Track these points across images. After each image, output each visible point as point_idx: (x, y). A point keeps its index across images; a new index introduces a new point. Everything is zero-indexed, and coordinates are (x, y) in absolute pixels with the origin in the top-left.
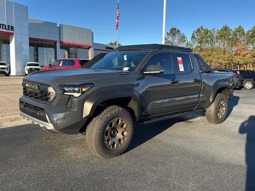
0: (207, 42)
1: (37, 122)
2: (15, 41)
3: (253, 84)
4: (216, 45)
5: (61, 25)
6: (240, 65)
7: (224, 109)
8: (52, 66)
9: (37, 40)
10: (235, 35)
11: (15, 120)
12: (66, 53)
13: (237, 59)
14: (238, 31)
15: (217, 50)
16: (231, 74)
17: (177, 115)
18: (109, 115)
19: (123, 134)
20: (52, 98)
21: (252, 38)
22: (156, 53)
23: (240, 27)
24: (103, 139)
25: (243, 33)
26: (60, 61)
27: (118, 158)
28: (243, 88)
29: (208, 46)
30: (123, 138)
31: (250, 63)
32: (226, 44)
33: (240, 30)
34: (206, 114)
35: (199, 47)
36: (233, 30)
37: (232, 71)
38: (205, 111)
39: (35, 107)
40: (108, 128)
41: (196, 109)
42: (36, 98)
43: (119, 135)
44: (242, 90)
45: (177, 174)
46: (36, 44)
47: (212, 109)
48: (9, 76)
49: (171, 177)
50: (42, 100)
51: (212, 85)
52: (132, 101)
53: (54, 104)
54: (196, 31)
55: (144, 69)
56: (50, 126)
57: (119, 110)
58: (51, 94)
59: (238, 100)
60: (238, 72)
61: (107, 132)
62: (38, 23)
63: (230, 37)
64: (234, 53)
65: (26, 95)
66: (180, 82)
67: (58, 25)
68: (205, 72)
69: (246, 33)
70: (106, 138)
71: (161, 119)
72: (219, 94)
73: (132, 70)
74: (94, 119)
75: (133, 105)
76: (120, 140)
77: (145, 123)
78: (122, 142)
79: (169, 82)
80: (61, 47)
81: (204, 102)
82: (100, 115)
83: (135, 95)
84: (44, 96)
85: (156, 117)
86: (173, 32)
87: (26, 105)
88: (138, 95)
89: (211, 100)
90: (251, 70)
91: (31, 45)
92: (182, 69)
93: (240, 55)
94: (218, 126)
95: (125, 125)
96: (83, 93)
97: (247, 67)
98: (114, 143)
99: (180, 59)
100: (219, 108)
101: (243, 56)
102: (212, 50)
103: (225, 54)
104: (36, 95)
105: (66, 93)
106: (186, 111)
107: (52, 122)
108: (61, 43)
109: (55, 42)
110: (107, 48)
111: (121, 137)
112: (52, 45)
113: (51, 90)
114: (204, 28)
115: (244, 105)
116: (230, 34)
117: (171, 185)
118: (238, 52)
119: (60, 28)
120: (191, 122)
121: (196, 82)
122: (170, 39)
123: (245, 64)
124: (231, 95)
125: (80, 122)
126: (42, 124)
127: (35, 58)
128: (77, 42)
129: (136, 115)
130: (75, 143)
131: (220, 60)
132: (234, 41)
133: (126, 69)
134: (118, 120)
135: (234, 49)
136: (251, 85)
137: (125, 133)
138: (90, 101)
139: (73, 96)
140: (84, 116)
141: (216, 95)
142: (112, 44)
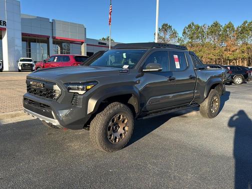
0: (198, 37)
1: (42, 118)
2: (8, 37)
3: (243, 79)
4: (207, 40)
5: (53, 20)
6: (230, 60)
7: (217, 104)
8: (47, 62)
9: (29, 35)
10: (225, 30)
11: (16, 116)
12: (59, 48)
13: (227, 55)
14: (228, 27)
15: (208, 46)
16: (223, 70)
17: (173, 111)
18: (111, 111)
19: (124, 129)
20: (57, 95)
21: (241, 34)
22: (154, 51)
23: (230, 23)
24: (106, 134)
25: (233, 29)
26: (55, 57)
27: (120, 152)
28: (233, 83)
29: (199, 41)
30: (125, 133)
31: (240, 58)
32: (216, 40)
33: (230, 26)
34: (200, 109)
35: (190, 43)
36: (223, 26)
37: (223, 67)
38: (199, 106)
39: (41, 104)
40: (110, 123)
41: (191, 104)
42: (41, 95)
43: (120, 130)
44: (232, 86)
45: (176, 166)
46: (29, 39)
47: (205, 104)
48: (2, 71)
49: (171, 169)
50: (47, 97)
51: (206, 81)
52: (132, 98)
53: (59, 101)
54: (187, 26)
55: (143, 67)
56: (56, 122)
57: (120, 106)
58: (56, 92)
59: (229, 95)
60: (229, 68)
61: (110, 127)
62: (31, 18)
63: (221, 33)
64: (224, 48)
65: (30, 92)
66: (177, 79)
67: (51, 21)
68: (200, 69)
69: (236, 29)
70: (109, 133)
71: (159, 114)
72: (212, 90)
73: (132, 68)
74: (98, 115)
75: (133, 101)
76: (121, 135)
77: (144, 118)
78: (124, 137)
79: (166, 79)
80: (54, 43)
81: (198, 97)
82: (103, 112)
83: (135, 91)
84: (50, 93)
85: (154, 113)
86: (165, 28)
87: (31, 102)
88: (138, 92)
89: (205, 96)
90: (241, 65)
91: (23, 40)
92: (178, 66)
93: (229, 50)
94: (211, 120)
95: (126, 121)
96: (87, 90)
97: (236, 62)
98: (116, 138)
99: (176, 56)
100: (213, 103)
101: (233, 51)
102: (203, 46)
103: (215, 49)
104: (41, 92)
105: (70, 91)
106: (182, 107)
107: (58, 118)
108: (54, 38)
109: (48, 38)
110: (99, 43)
111: (123, 132)
112: (44, 40)
113: (56, 87)
114: (195, 24)
115: (234, 100)
116: (221, 30)
117: (172, 176)
118: (228, 48)
119: (53, 23)
120: (186, 117)
121: (191, 78)
122: (162, 34)
123: (235, 59)
124: (223, 90)
125: (85, 118)
126: (48, 120)
127: (27, 53)
128: (70, 37)
129: (136, 110)
130: (77, 138)
131: (211, 56)
132: (224, 37)
133: (126, 67)
134: (120, 116)
135: (224, 44)
136: (241, 80)
137: (126, 128)
138: (94, 98)
139: (78, 93)
140: (88, 113)
141: (210, 91)
142: (105, 39)
